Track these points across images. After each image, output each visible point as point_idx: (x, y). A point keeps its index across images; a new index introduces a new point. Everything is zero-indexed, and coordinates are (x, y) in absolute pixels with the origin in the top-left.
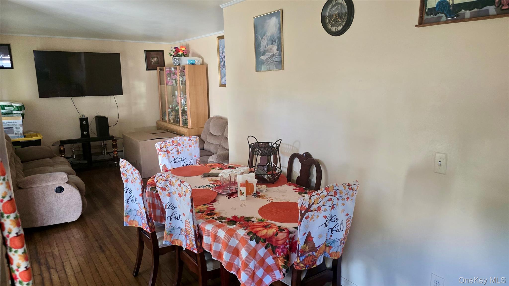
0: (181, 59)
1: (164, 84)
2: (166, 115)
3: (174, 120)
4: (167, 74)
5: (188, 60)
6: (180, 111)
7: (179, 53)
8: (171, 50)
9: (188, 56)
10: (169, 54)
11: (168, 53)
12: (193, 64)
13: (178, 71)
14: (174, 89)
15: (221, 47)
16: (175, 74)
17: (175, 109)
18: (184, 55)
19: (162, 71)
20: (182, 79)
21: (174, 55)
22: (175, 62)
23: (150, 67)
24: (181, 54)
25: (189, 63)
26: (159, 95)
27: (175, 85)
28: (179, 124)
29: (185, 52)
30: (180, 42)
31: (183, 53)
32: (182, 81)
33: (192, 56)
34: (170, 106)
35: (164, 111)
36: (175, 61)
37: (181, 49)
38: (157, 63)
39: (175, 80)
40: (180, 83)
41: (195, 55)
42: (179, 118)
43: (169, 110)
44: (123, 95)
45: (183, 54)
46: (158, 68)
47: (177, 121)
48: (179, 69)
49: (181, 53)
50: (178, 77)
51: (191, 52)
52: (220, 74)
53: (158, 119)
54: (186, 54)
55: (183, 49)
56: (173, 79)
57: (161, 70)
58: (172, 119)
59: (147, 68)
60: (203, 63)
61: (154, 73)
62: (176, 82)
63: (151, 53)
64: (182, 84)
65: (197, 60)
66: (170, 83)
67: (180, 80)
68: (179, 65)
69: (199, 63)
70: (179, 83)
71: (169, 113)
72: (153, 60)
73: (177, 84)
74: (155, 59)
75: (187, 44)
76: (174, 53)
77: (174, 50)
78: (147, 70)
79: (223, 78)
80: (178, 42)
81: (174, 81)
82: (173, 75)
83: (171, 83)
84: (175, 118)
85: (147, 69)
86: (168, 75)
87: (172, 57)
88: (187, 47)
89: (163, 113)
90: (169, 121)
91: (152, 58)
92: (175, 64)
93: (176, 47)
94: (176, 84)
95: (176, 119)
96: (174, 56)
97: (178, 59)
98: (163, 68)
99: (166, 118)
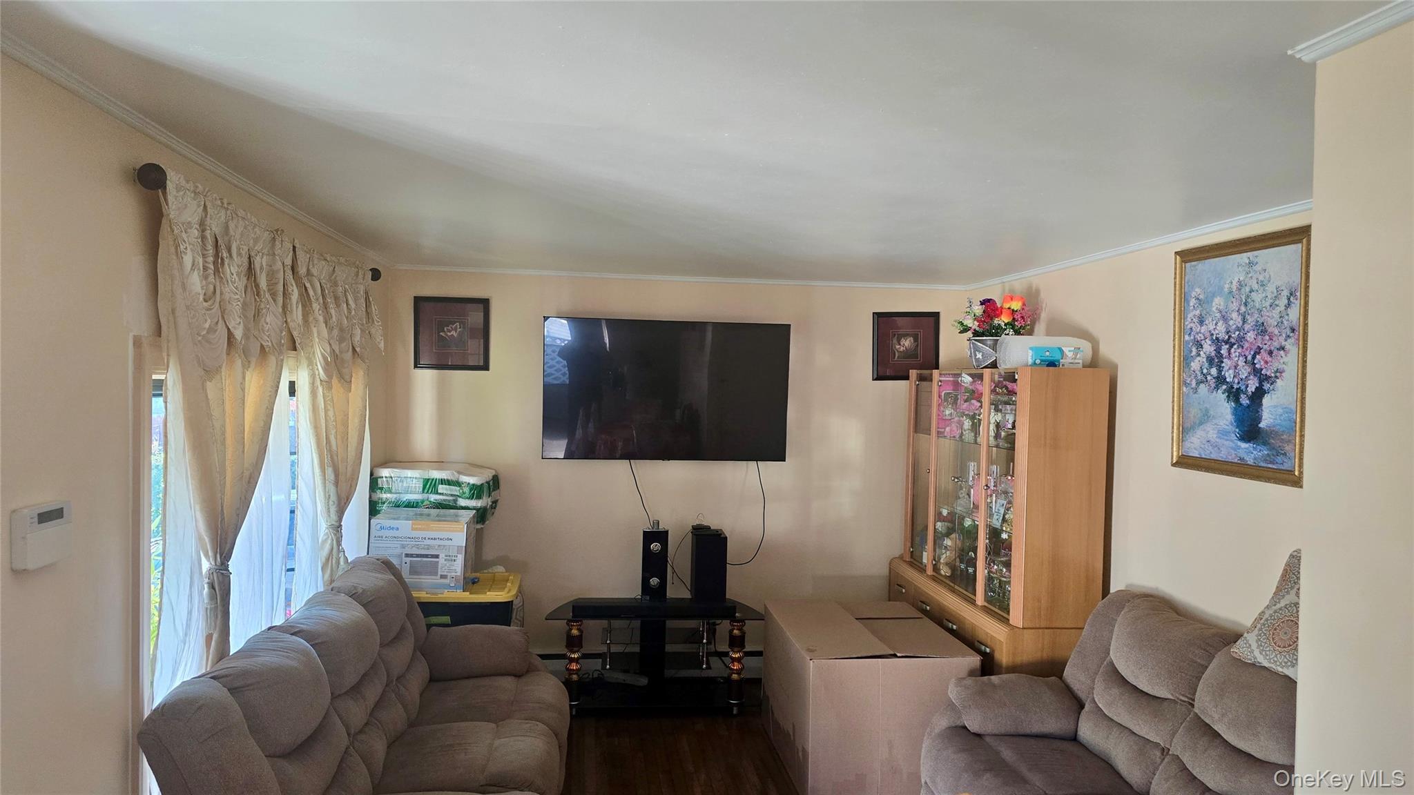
0: (1002, 344)
1: (928, 432)
2: (926, 542)
3: (953, 568)
4: (943, 394)
5: (1031, 349)
6: (982, 542)
7: (996, 321)
8: (968, 310)
9: (1030, 333)
10: (956, 324)
11: (955, 321)
12: (1052, 364)
13: (985, 388)
14: (965, 454)
15: (1194, 294)
16: (975, 395)
17: (961, 524)
18: (1016, 328)
19: (924, 383)
20: (999, 417)
21: (977, 329)
22: (979, 356)
23: (885, 369)
24: (1005, 325)
25: (1038, 361)
26: (908, 468)
27: (969, 436)
28: (970, 589)
29: (1023, 317)
30: (1004, 283)
31: (1014, 319)
32: (998, 426)
33: (1049, 333)
34: (945, 512)
35: (919, 528)
36: (977, 349)
37: (1006, 306)
38: (910, 354)
39: (973, 418)
40: (992, 434)
41: (1060, 328)
42: (973, 563)
43: (939, 524)
44: (785, 461)
45: (1011, 325)
46: (913, 373)
47: (965, 573)
48: (992, 380)
49: (1004, 319)
50: (985, 411)
51: (1043, 316)
52: (1182, 410)
53: (897, 553)
54: (1022, 325)
55: (1016, 305)
56: (963, 414)
57: (922, 378)
58: (947, 564)
59: (875, 372)
60: (1094, 363)
61: (900, 390)
62: (975, 428)
63: (899, 320)
64: (997, 436)
65: (1072, 350)
66: (951, 430)
67: (992, 421)
68: (994, 365)
69: (1080, 361)
70: (987, 433)
71: (938, 538)
72: (900, 344)
73: (977, 433)
74: (907, 343)
75: (1030, 287)
76: (976, 322)
77: (978, 310)
78: (873, 380)
79: (1193, 428)
80: (997, 281)
81: (967, 424)
82: (966, 401)
83: (955, 429)
84: (958, 560)
85: (875, 377)
86: (946, 400)
87: (970, 334)
88: (1032, 299)
89: (916, 532)
90: (936, 568)
91: (895, 341)
92: (977, 360)
93: (989, 300)
94: (973, 434)
95: (963, 566)
96: (976, 334)
97: (989, 343)
98: (931, 375)
99: (925, 554)
